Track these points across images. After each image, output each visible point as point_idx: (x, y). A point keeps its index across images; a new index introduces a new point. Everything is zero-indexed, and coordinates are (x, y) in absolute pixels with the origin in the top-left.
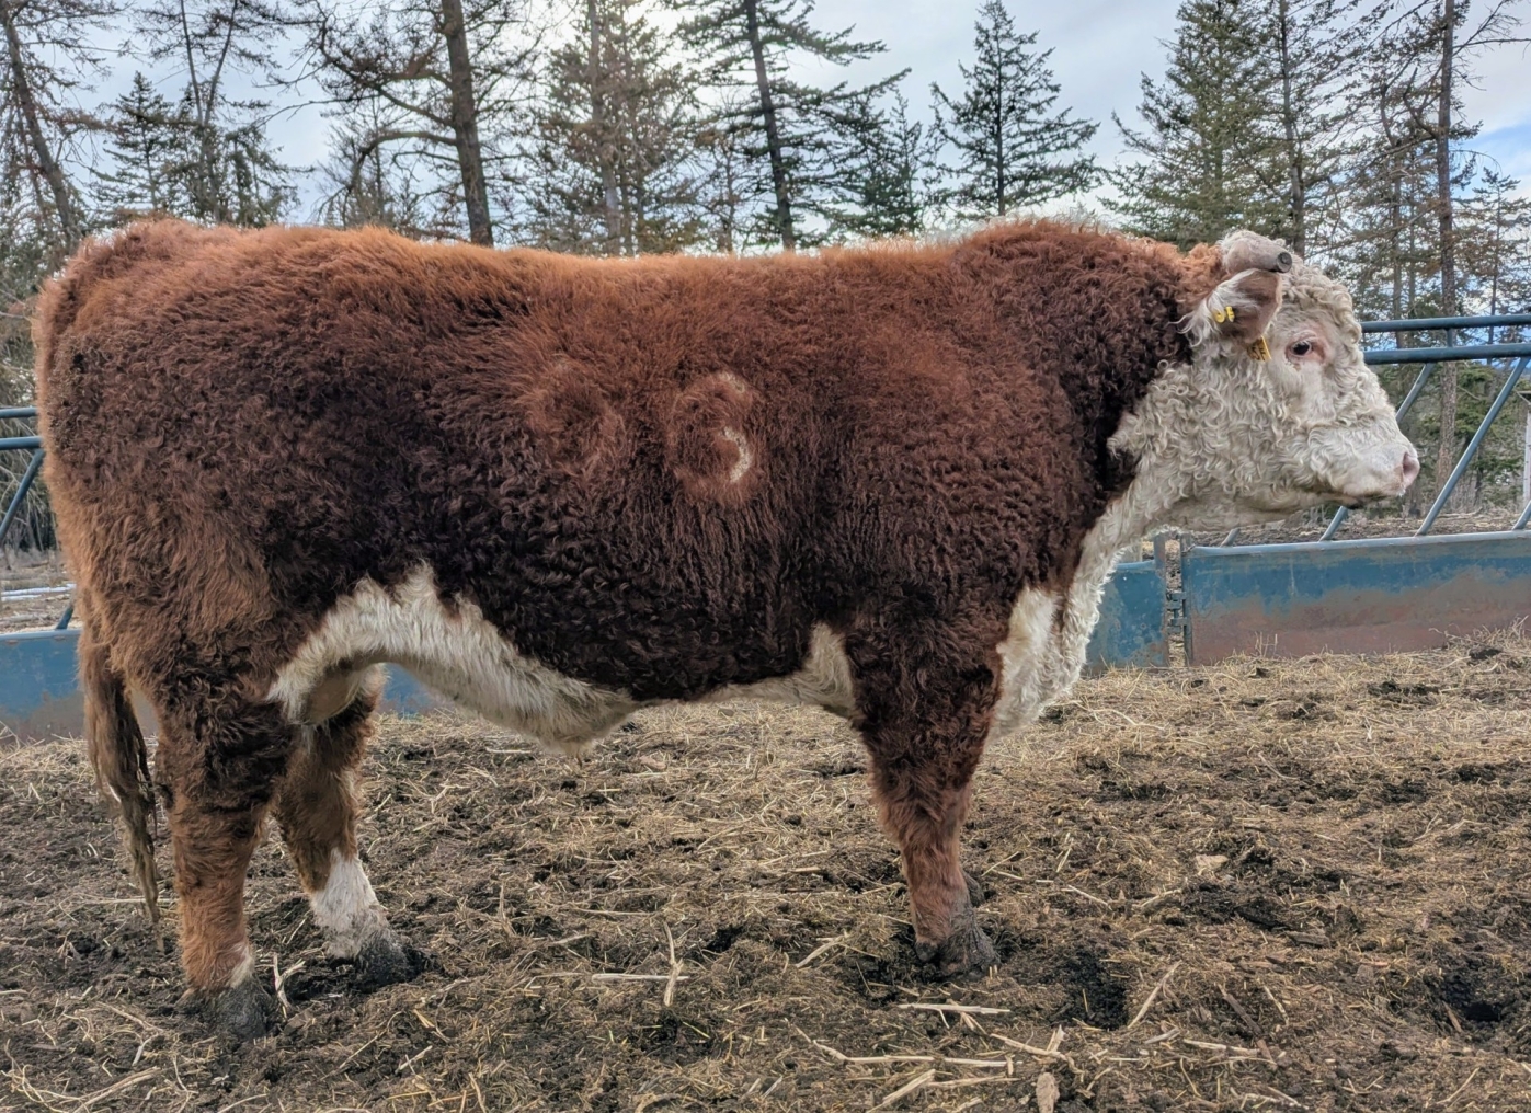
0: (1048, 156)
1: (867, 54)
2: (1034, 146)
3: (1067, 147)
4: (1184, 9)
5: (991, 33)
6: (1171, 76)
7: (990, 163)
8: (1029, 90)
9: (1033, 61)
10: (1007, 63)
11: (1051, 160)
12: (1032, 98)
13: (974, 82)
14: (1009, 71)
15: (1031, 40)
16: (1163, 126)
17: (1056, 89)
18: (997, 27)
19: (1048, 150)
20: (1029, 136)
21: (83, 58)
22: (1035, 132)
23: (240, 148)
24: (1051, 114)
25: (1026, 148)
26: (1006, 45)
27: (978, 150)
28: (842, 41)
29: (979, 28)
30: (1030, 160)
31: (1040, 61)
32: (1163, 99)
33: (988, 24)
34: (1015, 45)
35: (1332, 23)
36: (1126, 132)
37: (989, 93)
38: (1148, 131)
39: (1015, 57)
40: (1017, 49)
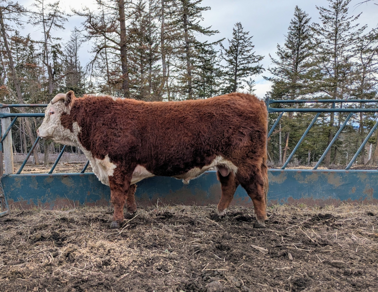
0: (250, 64)
1: (214, 34)
2: (246, 61)
3: (255, 62)
4: (290, 27)
5: (237, 31)
6: (285, 45)
7: (234, 65)
8: (246, 47)
9: (247, 39)
10: (240, 39)
11: (250, 65)
12: (246, 49)
13: (231, 44)
14: (241, 41)
15: (247, 34)
16: (282, 58)
17: (253, 46)
18: (239, 30)
19: (250, 63)
20: (244, 59)
21: (19, 23)
22: (246, 58)
23: (55, 49)
24: (251, 53)
25: (244, 62)
26: (241, 34)
27: (231, 62)
28: (208, 30)
29: (234, 30)
30: (244, 65)
31: (249, 39)
32: (283, 50)
33: (236, 29)
34: (243, 34)
35: (350, 30)
36: (272, 59)
37: (235, 47)
38: (278, 59)
39: (243, 38)
40: (243, 36)
